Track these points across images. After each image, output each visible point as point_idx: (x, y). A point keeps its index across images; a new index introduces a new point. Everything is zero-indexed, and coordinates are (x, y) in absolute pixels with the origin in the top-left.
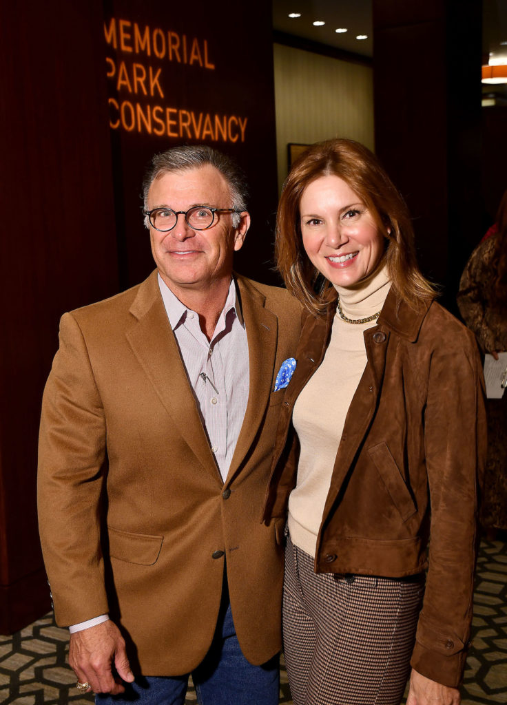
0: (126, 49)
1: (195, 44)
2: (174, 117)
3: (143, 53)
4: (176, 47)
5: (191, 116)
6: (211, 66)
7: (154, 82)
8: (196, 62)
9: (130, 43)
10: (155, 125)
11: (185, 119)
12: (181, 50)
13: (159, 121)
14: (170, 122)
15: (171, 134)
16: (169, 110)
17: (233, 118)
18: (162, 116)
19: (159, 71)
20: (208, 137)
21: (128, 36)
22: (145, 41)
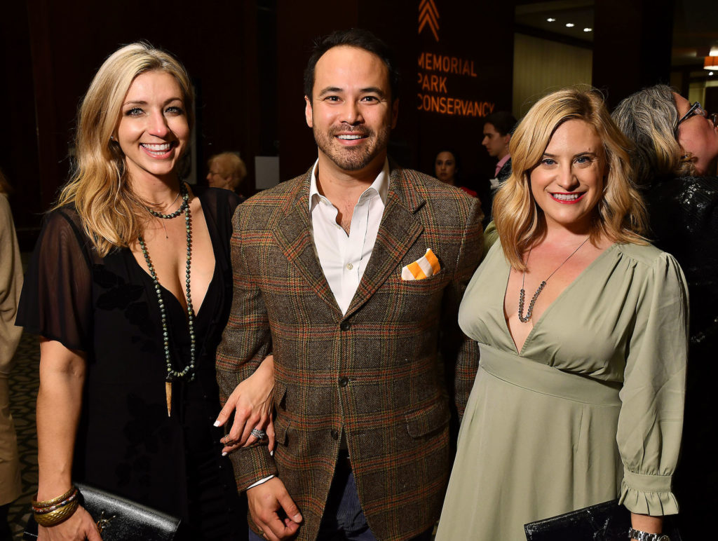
0: (428, 68)
1: (466, 63)
2: (452, 103)
3: (437, 70)
4: (455, 66)
5: (461, 103)
6: (474, 75)
7: (442, 85)
8: (466, 73)
9: (431, 65)
10: (441, 108)
11: (458, 104)
12: (458, 67)
13: (443, 105)
14: (449, 106)
15: (449, 112)
16: (449, 99)
17: (486, 104)
18: (445, 102)
19: (445, 79)
20: (470, 114)
21: (430, 61)
22: (438, 63)
